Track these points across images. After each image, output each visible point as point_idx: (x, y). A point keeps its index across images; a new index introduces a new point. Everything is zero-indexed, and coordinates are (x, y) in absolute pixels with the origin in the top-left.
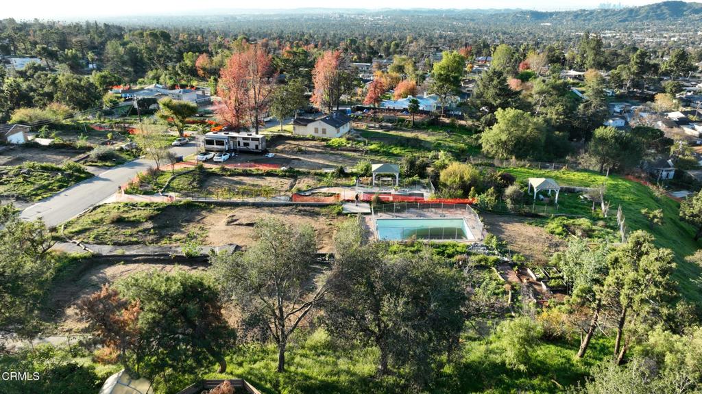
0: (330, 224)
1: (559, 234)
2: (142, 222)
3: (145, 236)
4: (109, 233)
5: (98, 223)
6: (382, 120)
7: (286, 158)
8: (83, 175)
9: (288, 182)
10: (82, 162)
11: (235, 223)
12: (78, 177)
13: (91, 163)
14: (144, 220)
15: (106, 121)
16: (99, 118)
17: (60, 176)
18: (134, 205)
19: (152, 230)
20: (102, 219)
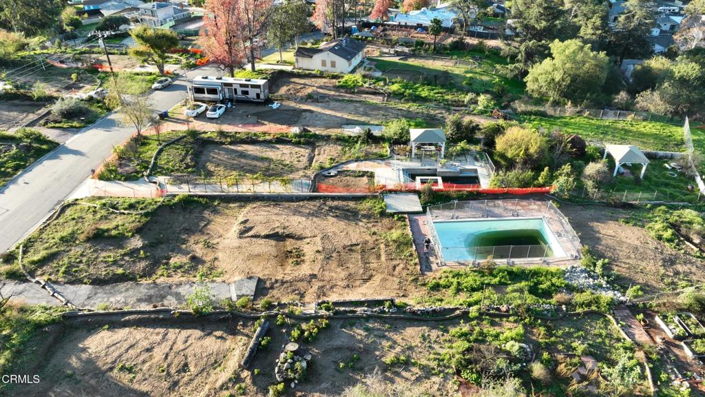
0: (374, 233)
1: (669, 241)
2: (127, 238)
3: (134, 262)
4: (84, 259)
5: (69, 240)
6: (396, 43)
7: (294, 110)
8: (44, 147)
9: (304, 152)
10: (42, 122)
11: (250, 233)
12: (38, 150)
13: (53, 125)
14: (130, 234)
15: (69, 50)
16: (60, 46)
17: (14, 150)
18: (114, 207)
19: (142, 252)
20: (73, 233)
